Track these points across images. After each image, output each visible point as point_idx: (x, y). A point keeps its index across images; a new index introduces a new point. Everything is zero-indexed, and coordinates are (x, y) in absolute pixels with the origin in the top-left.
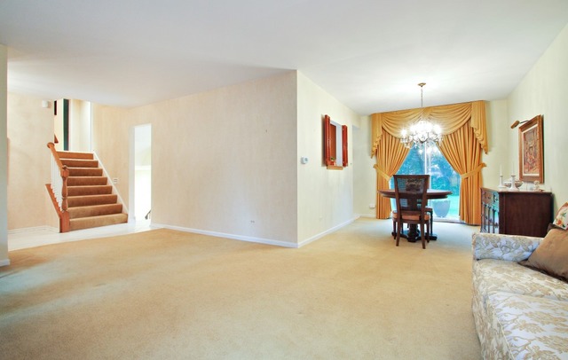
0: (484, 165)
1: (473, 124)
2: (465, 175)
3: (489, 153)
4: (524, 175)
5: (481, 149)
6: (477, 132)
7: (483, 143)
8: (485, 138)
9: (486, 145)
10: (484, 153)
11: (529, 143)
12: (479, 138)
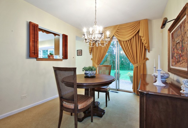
0: (147, 59)
1: (141, 34)
2: (136, 65)
3: (151, 52)
4: (171, 67)
5: (145, 49)
6: (143, 39)
7: (146, 45)
8: (148, 42)
9: (148, 46)
10: (147, 51)
11: (176, 40)
12: (144, 42)
